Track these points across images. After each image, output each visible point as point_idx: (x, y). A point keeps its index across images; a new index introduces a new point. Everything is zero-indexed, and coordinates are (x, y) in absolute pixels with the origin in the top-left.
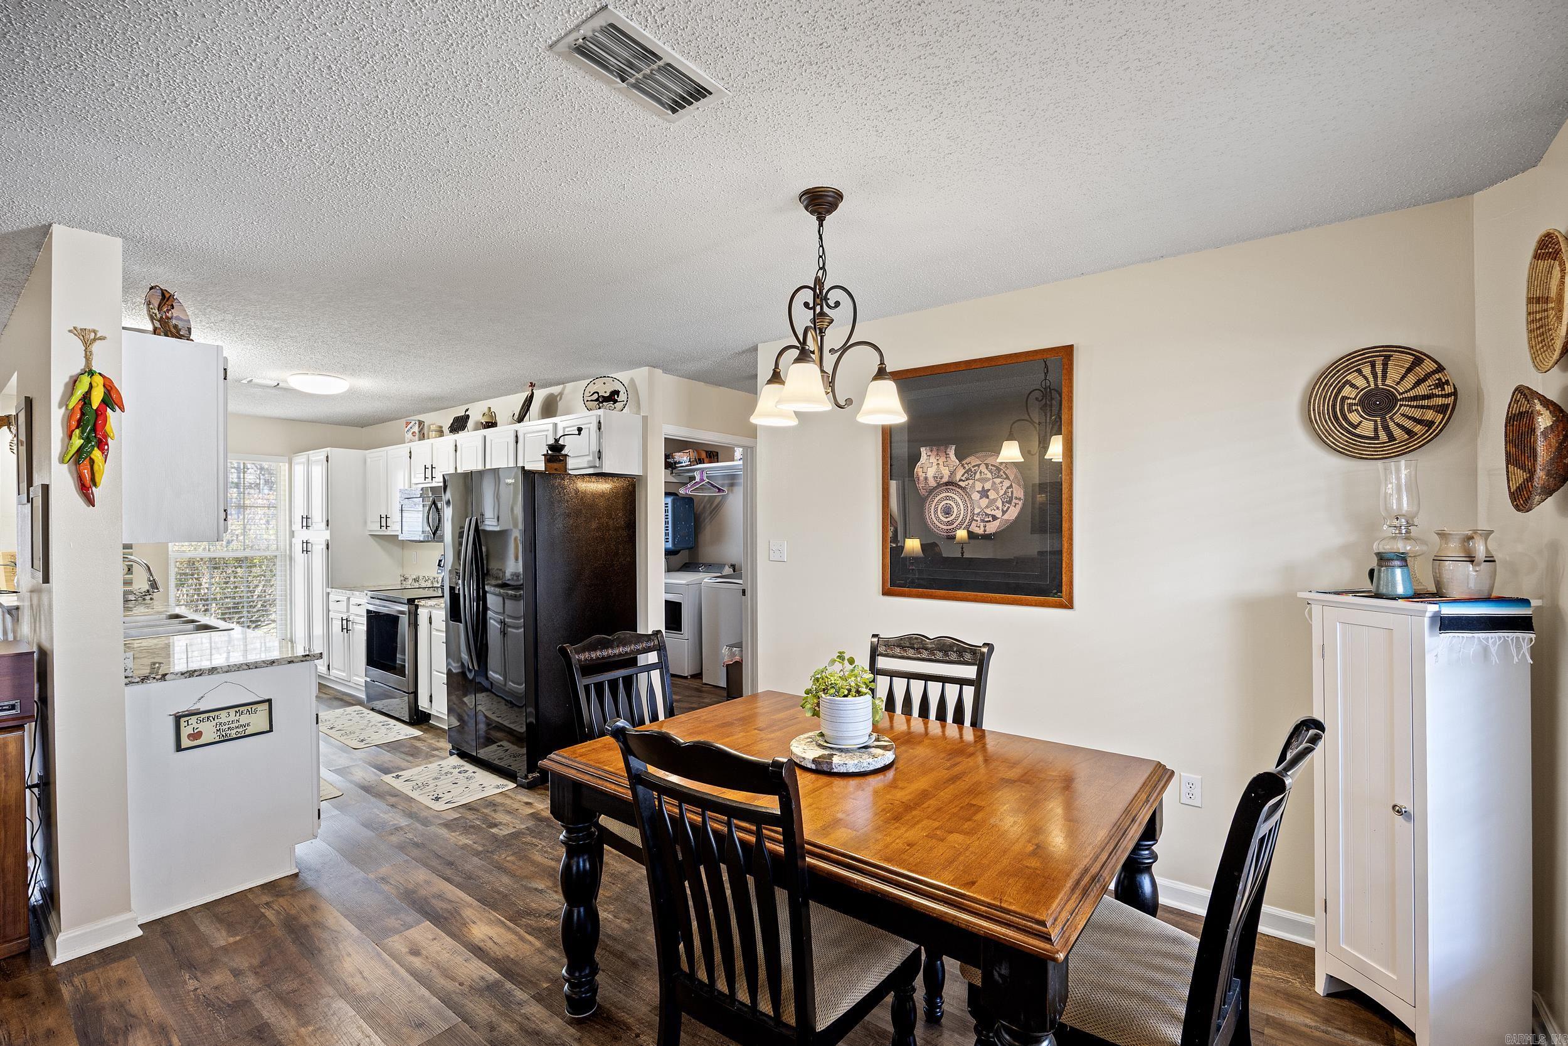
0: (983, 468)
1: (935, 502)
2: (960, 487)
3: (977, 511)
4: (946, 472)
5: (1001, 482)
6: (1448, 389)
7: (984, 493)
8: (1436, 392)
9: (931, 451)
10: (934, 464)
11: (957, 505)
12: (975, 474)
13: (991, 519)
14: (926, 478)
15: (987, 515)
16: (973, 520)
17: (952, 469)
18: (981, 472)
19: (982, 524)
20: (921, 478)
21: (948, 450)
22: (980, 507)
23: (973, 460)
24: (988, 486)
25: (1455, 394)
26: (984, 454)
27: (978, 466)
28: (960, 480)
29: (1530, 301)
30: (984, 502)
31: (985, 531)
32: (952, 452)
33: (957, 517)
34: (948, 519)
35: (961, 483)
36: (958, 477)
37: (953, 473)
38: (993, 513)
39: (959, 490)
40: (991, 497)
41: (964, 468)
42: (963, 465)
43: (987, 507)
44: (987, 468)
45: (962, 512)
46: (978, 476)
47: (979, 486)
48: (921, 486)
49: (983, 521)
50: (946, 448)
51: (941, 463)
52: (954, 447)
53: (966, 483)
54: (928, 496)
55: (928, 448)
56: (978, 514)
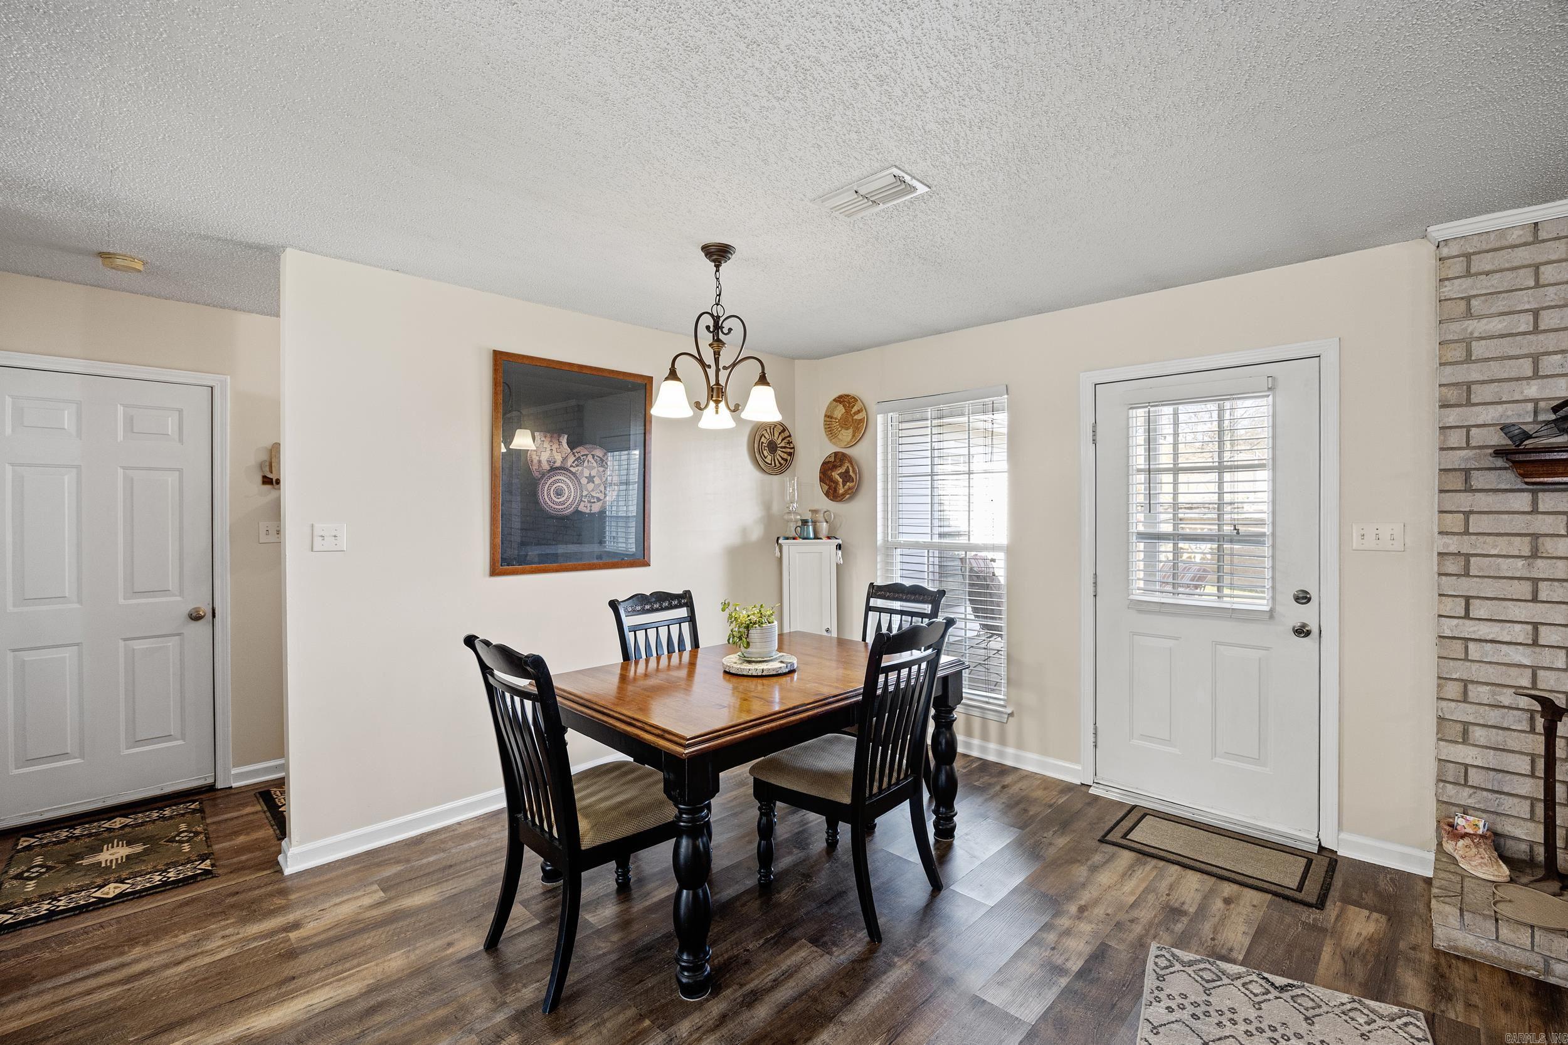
0: (590, 457)
1: (549, 483)
2: (571, 472)
3: (585, 493)
4: (558, 458)
5: (604, 471)
6: (792, 446)
7: (591, 479)
8: (787, 446)
9: (545, 437)
10: (548, 449)
11: (568, 487)
12: (584, 462)
13: (595, 500)
14: (540, 462)
15: (593, 497)
16: (582, 500)
17: (564, 456)
18: (588, 461)
19: (589, 505)
20: (535, 461)
21: (561, 438)
22: (587, 490)
23: (581, 450)
24: (594, 473)
25: (794, 448)
26: (591, 446)
27: (587, 455)
28: (571, 466)
29: (826, 416)
30: (591, 486)
31: (591, 510)
32: (564, 439)
33: (568, 498)
34: (560, 500)
35: (572, 469)
36: (569, 463)
37: (565, 459)
38: (597, 495)
39: (570, 475)
40: (596, 482)
41: (575, 456)
42: (573, 453)
43: (593, 490)
44: (593, 458)
45: (573, 494)
46: (586, 464)
47: (586, 473)
48: (534, 468)
49: (589, 502)
50: (559, 436)
51: (554, 449)
52: (566, 436)
53: (576, 469)
54: (542, 478)
55: (542, 433)
56: (586, 496)
